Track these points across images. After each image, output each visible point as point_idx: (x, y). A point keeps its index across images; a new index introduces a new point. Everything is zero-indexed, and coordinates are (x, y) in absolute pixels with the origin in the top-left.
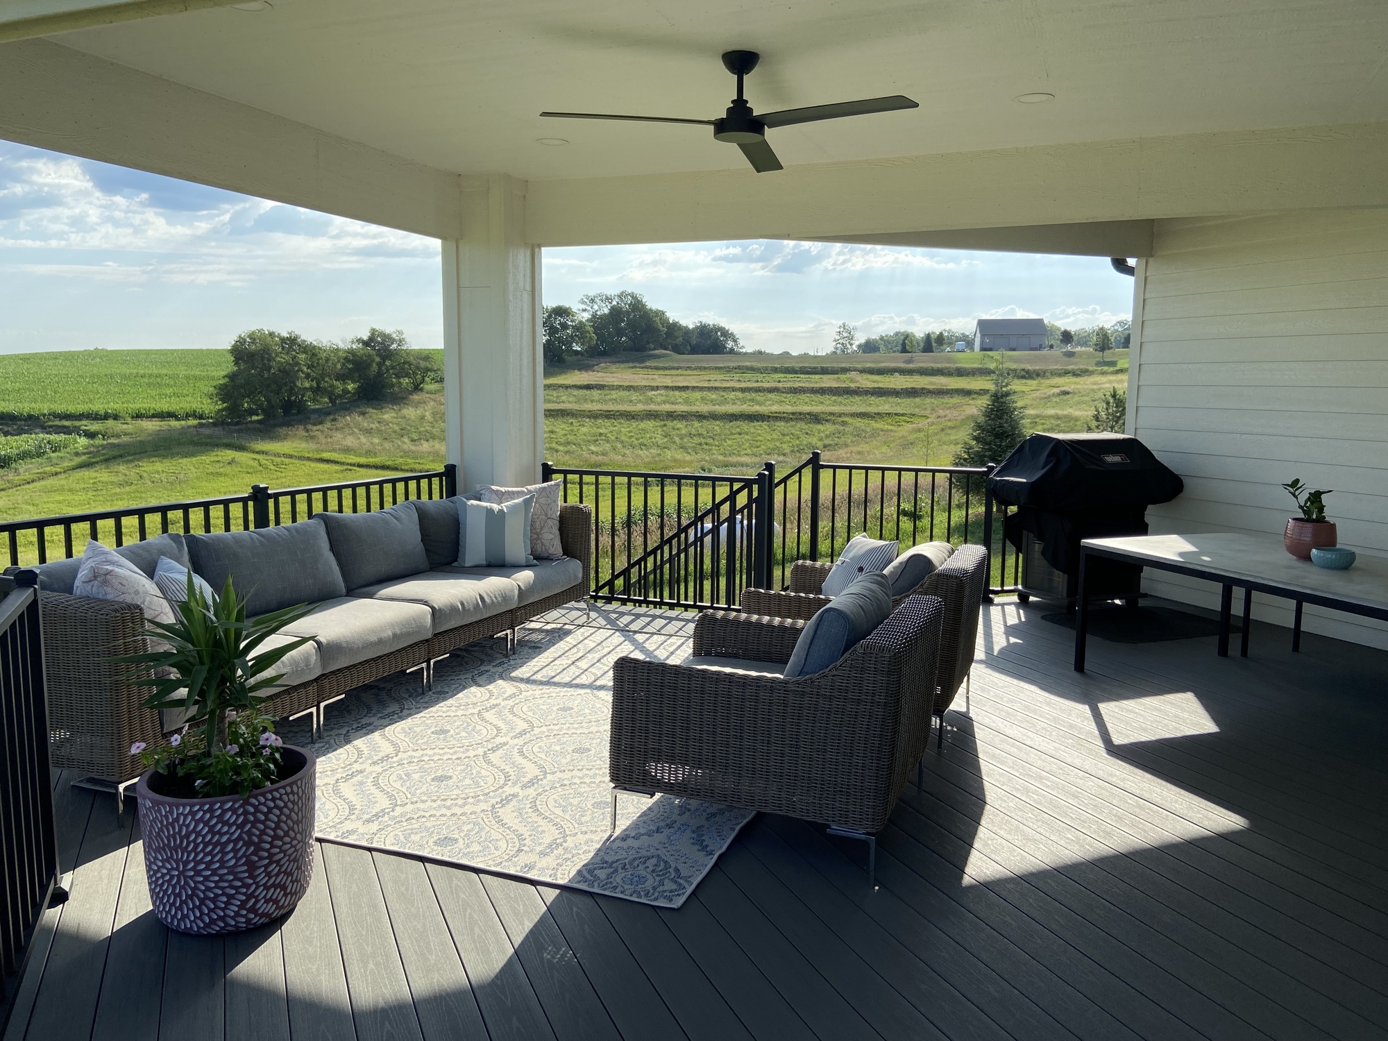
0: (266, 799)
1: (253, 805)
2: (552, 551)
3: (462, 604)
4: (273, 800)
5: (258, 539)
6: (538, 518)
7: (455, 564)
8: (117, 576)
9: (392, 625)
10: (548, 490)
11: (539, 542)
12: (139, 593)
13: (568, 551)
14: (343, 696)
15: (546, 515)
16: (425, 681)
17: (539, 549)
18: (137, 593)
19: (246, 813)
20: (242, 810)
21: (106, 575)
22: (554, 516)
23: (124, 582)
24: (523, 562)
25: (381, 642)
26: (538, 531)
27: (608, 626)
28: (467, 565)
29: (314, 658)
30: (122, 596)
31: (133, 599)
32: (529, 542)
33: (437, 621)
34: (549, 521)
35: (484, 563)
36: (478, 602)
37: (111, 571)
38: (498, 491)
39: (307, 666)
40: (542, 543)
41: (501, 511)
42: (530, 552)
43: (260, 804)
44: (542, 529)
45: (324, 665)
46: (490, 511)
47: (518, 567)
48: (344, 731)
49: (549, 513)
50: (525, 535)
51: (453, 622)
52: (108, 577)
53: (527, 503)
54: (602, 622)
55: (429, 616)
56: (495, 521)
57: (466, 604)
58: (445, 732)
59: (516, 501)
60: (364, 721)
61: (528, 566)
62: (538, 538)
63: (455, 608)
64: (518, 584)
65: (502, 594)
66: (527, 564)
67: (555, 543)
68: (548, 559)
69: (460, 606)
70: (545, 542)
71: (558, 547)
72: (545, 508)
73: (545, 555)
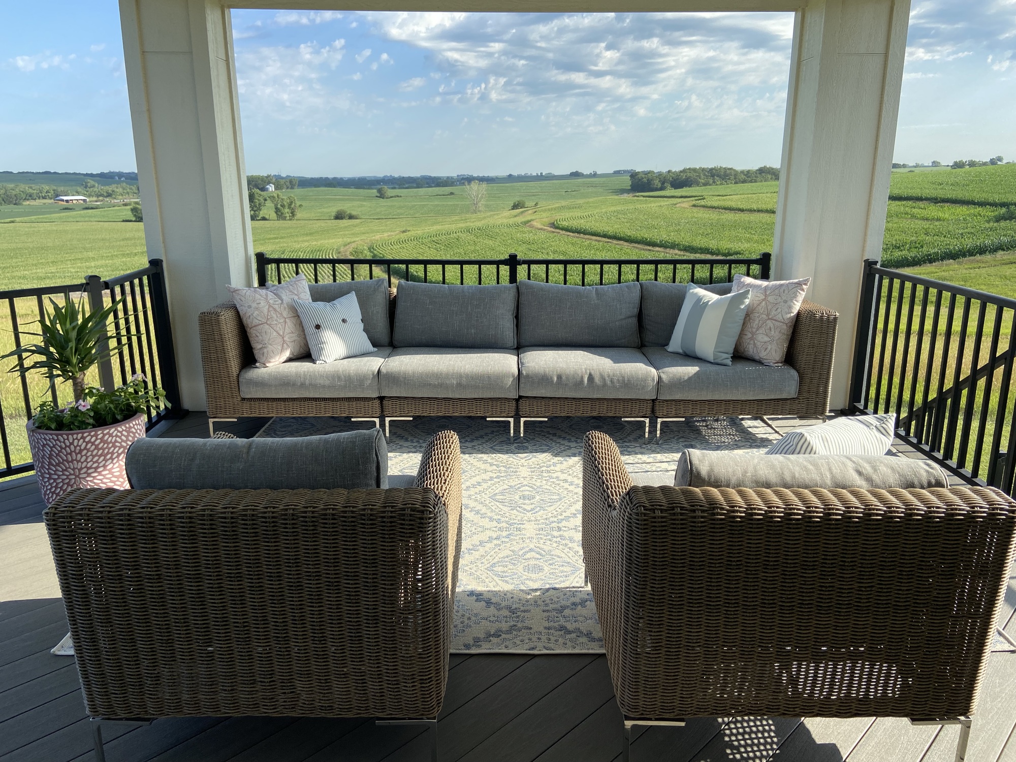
7: (667, 347)
11: (752, 342)
15: (768, 315)
17: (751, 350)
24: (711, 359)
26: (754, 330)
29: (372, 380)
33: (523, 385)
34: (769, 322)
36: (582, 381)
40: (755, 344)
44: (757, 329)
45: (381, 389)
49: (773, 313)
53: (736, 298)
57: (564, 378)
62: (751, 339)
63: (548, 379)
64: (660, 377)
65: (624, 381)
66: (716, 361)
67: (769, 347)
68: (759, 362)
69: (555, 379)
70: (759, 343)
71: (774, 353)
72: (770, 307)
73: (757, 357)
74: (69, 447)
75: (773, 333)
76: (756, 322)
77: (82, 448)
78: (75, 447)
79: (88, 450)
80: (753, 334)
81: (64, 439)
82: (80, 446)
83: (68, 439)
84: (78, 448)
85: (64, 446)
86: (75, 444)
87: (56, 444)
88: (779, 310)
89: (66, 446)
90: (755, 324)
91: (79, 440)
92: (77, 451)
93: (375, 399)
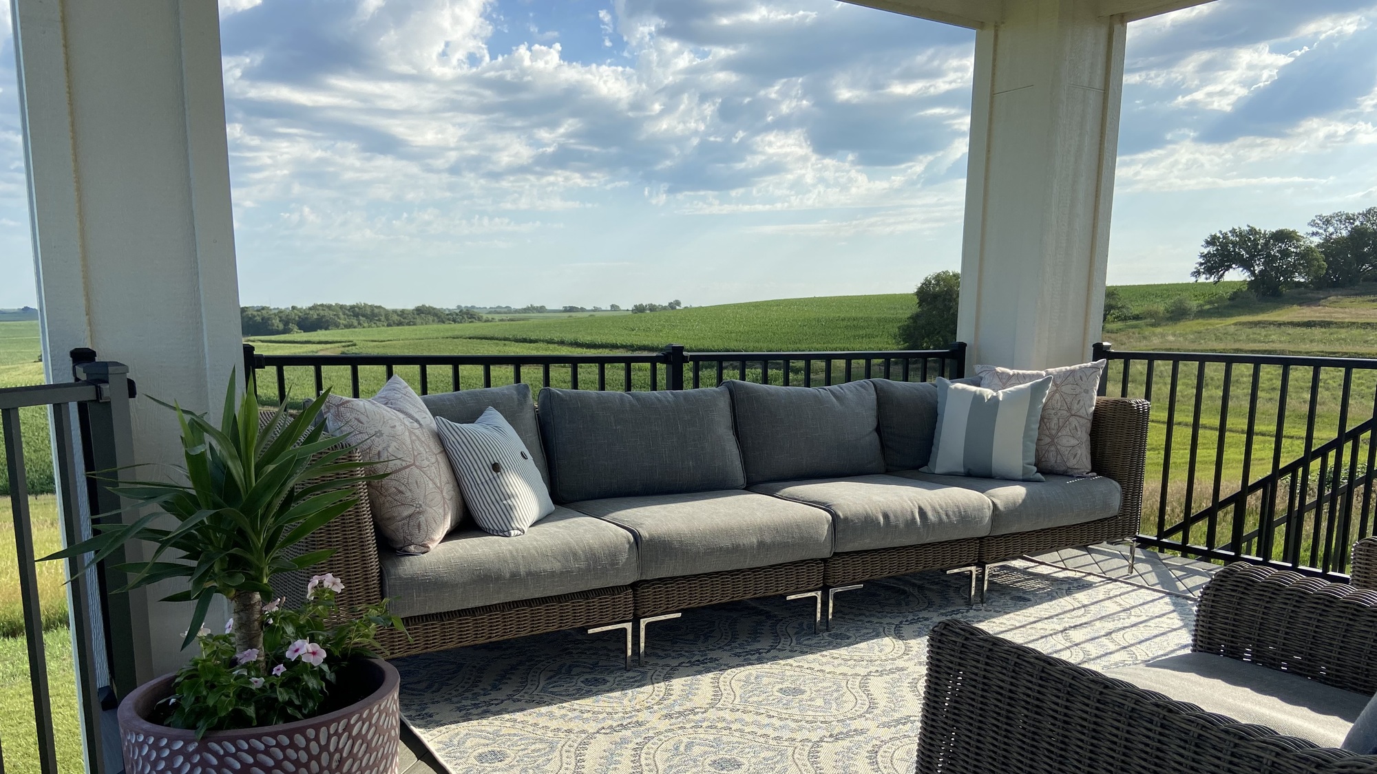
0: (238, 749)
1: (215, 754)
2: (1072, 463)
3: (886, 516)
4: (252, 751)
5: (630, 402)
6: (1056, 414)
7: (924, 469)
8: (352, 410)
9: (761, 529)
10: (1077, 375)
11: (1053, 448)
12: (382, 435)
13: (1100, 466)
14: (679, 615)
15: (1069, 409)
16: (819, 615)
17: (1052, 460)
18: (379, 434)
20: (198, 757)
21: (338, 406)
22: (1082, 413)
23: (363, 418)
24: (1020, 475)
25: (736, 549)
26: (1054, 432)
27: (1158, 587)
28: (937, 471)
29: (626, 556)
31: (374, 441)
32: (1033, 447)
33: (839, 536)
34: (1072, 419)
35: (962, 470)
36: (914, 518)
38: (1003, 373)
39: (612, 565)
40: (1058, 451)
41: (995, 400)
42: (1033, 460)
43: (227, 754)
44: (1059, 430)
45: (641, 567)
46: (978, 398)
47: (1008, 480)
48: (675, 663)
49: (1075, 407)
50: (1026, 435)
51: (868, 541)
52: (342, 409)
53: (1037, 390)
54: (1152, 579)
55: (826, 527)
56: (984, 412)
57: (892, 517)
58: (797, 691)
59: (1020, 387)
60: (711, 655)
61: (1023, 481)
62: (1052, 443)
63: (872, 521)
64: (993, 502)
65: (960, 513)
66: (1026, 477)
67: (1079, 452)
68: (1066, 474)
69: (882, 520)
70: (1063, 449)
71: (1084, 460)
72: (1069, 400)
73: (1062, 468)
74: (318, 758)
75: (1079, 433)
76: (1055, 421)
77: (345, 755)
78: (331, 755)
79: (355, 757)
80: (1052, 437)
81: (308, 740)
82: (341, 752)
83: (317, 739)
84: (337, 756)
85: (304, 757)
86: (332, 749)
87: (286, 758)
88: (1082, 403)
89: (311, 757)
90: (1053, 424)
91: (339, 737)
92: (334, 765)
93: (626, 587)
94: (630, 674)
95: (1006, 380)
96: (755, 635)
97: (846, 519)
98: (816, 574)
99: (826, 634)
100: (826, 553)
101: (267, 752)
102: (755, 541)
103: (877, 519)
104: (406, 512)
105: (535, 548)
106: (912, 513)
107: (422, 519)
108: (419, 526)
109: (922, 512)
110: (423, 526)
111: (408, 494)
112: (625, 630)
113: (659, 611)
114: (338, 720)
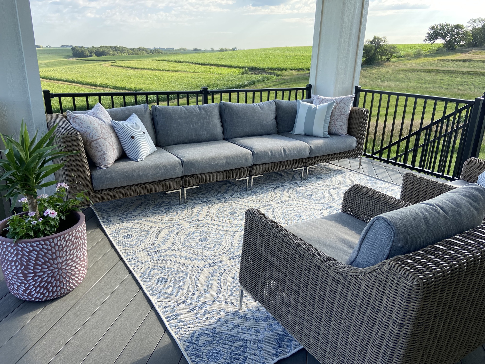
2: (341, 131)
3: (271, 152)
4: (32, 246)
6: (336, 114)
7: (291, 132)
9: (227, 158)
10: (345, 99)
11: (335, 126)
13: (350, 132)
14: (198, 186)
15: (341, 112)
16: (248, 185)
17: (334, 130)
18: (89, 127)
19: (17, 250)
20: (15, 248)
21: (74, 118)
22: (345, 113)
23: (83, 122)
24: (322, 135)
25: (217, 165)
26: (335, 120)
28: (295, 133)
29: (178, 167)
30: (82, 128)
31: (87, 130)
32: (327, 125)
33: (255, 159)
34: (342, 116)
35: (303, 133)
36: (281, 153)
37: (77, 116)
38: (321, 98)
41: (315, 109)
42: (327, 130)
43: (24, 247)
44: (337, 119)
45: (184, 171)
46: (310, 109)
47: (318, 137)
49: (343, 111)
50: (325, 122)
51: (265, 161)
53: (330, 106)
55: (250, 156)
56: (311, 113)
57: (273, 152)
59: (325, 104)
61: (323, 138)
62: (334, 124)
63: (267, 154)
64: (310, 147)
65: (298, 150)
66: (324, 136)
67: (343, 127)
68: (338, 135)
69: (270, 153)
70: (338, 126)
72: (341, 109)
73: (337, 133)
74: (54, 248)
75: (344, 121)
76: (336, 116)
77: (64, 246)
78: (59, 247)
79: (68, 247)
80: (335, 122)
81: (50, 242)
82: (62, 245)
83: (53, 242)
84: (61, 247)
85: (50, 248)
86: (59, 244)
87: (43, 248)
88: (345, 110)
89: (52, 247)
90: (335, 117)
91: (61, 241)
92: (60, 249)
93: (179, 178)
94: (181, 206)
95: (321, 101)
96: (226, 191)
97: (257, 154)
98: (247, 171)
99: (250, 191)
100: (250, 164)
101: (37, 246)
102: (224, 162)
103: (268, 153)
104: (99, 154)
105: (146, 166)
106: (281, 151)
107: (105, 156)
108: (104, 159)
109: (284, 150)
110: (106, 159)
111: (100, 148)
112: (179, 192)
113: (191, 185)
114: (60, 236)
